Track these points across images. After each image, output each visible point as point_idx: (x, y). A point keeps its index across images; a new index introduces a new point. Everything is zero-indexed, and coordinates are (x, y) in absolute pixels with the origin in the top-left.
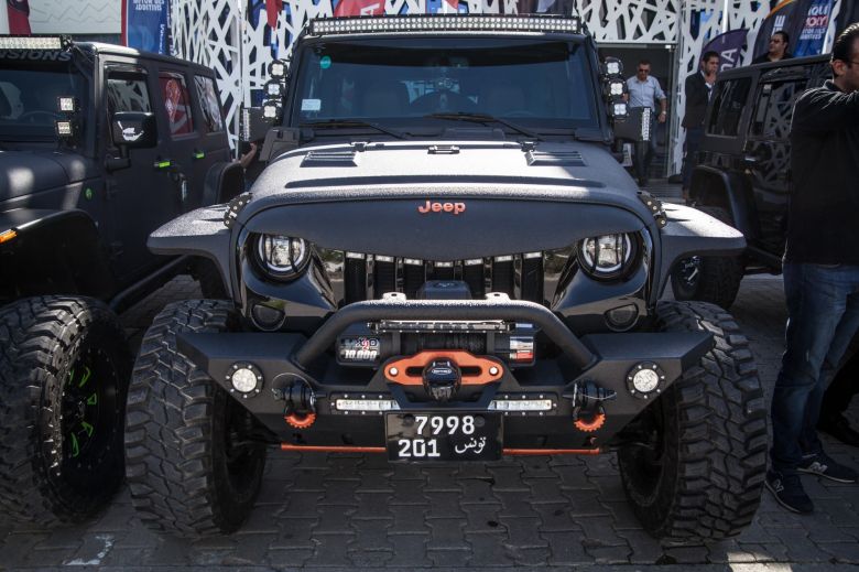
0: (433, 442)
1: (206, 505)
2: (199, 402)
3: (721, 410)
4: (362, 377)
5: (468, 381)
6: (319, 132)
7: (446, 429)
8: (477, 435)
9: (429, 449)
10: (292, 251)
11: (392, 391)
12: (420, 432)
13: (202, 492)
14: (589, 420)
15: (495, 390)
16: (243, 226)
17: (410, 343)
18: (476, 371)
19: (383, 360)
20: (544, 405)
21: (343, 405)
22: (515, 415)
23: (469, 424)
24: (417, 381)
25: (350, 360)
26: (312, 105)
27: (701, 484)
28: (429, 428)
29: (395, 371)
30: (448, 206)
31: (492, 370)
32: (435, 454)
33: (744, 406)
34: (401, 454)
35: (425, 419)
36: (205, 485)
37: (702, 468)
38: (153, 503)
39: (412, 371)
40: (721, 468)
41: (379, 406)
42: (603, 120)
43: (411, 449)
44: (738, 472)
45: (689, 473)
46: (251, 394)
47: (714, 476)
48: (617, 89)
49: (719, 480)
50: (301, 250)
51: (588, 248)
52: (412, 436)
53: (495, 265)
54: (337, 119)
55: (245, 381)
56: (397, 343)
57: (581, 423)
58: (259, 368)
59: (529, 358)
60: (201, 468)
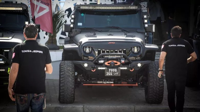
0: (111, 73)
1: (73, 91)
2: (72, 74)
4: (101, 65)
5: (116, 65)
6: (82, 30)
7: (113, 71)
9: (111, 74)
10: (89, 49)
11: (106, 66)
12: (109, 71)
14: (132, 70)
15: (119, 66)
16: (82, 46)
17: (108, 60)
18: (117, 63)
19: (104, 63)
20: (126, 68)
21: (99, 68)
22: (122, 70)
23: (116, 70)
24: (109, 65)
25: (100, 63)
26: (80, 24)
27: (153, 86)
28: (111, 71)
29: (106, 63)
30: (112, 43)
31: (119, 63)
32: (111, 75)
34: (107, 75)
35: (110, 69)
36: (73, 87)
39: (108, 63)
40: (155, 83)
41: (104, 68)
42: (143, 28)
43: (108, 74)
44: (158, 84)
45: (150, 84)
46: (87, 67)
47: (154, 85)
48: (146, 21)
49: (155, 86)
50: (91, 49)
51: (133, 49)
52: (108, 72)
53: (119, 51)
54: (86, 27)
55: (86, 65)
56: (106, 60)
57: (130, 70)
58: (88, 63)
59: (124, 62)
60: (73, 84)
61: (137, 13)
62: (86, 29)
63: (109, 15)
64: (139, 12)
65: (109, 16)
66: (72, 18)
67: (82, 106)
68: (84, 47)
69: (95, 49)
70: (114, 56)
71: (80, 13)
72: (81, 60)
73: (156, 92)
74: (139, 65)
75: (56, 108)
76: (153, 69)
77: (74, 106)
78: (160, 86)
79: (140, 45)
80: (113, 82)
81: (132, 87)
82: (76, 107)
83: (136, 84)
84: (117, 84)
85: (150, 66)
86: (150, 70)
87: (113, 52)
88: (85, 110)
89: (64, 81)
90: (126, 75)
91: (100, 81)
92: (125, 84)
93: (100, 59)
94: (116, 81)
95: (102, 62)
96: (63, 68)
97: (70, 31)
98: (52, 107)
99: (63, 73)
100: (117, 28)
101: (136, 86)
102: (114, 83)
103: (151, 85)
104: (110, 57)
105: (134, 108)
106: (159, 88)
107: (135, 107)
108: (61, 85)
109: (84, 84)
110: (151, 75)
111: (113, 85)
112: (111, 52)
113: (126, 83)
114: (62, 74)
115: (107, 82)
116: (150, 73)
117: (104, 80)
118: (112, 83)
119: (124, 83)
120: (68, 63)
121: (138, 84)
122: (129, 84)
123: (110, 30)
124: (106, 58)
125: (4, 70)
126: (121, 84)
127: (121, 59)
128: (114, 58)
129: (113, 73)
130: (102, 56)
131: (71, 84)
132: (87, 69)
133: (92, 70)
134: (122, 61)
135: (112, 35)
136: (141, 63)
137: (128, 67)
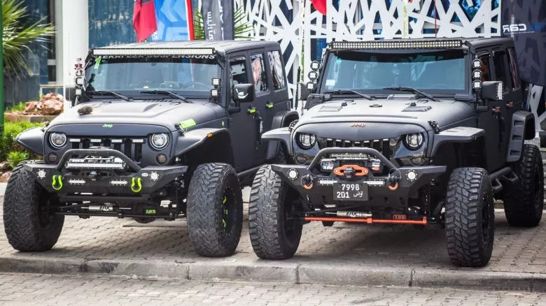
0: (347, 193)
1: (276, 232)
2: (276, 193)
3: (460, 198)
4: (328, 174)
5: (358, 174)
6: (333, 96)
7: (351, 189)
8: (360, 191)
9: (346, 195)
10: (310, 139)
11: (335, 177)
12: (343, 189)
13: (275, 226)
14: (393, 186)
15: (367, 177)
16: (295, 130)
17: (341, 163)
18: (360, 171)
19: (333, 169)
20: (381, 183)
21: (322, 182)
22: (372, 186)
23: (357, 187)
24: (342, 174)
26: (331, 83)
27: (452, 225)
28: (346, 188)
29: (337, 171)
30: (359, 124)
31: (365, 171)
32: (348, 197)
33: (468, 197)
34: (338, 197)
35: (345, 185)
36: (276, 223)
37: (452, 219)
38: (257, 231)
39: (342, 171)
40: (459, 219)
41: (332, 182)
42: (471, 90)
43: (341, 195)
44: (465, 222)
45: (447, 222)
46: (295, 179)
47: (456, 223)
48: (477, 75)
49: (458, 224)
51: (408, 138)
52: (341, 191)
54: (342, 89)
55: (293, 175)
56: (338, 164)
57: (391, 188)
58: (297, 170)
59: (378, 169)
60: (275, 216)
61: (465, 56)
62: (342, 94)
63: (397, 61)
65: (395, 65)
67: (295, 267)
68: (298, 133)
70: (355, 155)
71: (336, 57)
73: (460, 239)
74: (412, 176)
75: (238, 268)
76: (459, 186)
77: (275, 266)
78: (468, 224)
80: (370, 215)
82: (281, 268)
83: (422, 220)
84: (384, 218)
85: (452, 179)
86: (450, 187)
88: (300, 276)
89: (256, 209)
92: (402, 220)
93: (324, 160)
95: (330, 167)
96: (259, 180)
98: (231, 267)
101: (422, 225)
102: (373, 218)
103: (449, 224)
104: (346, 157)
105: (412, 275)
106: (467, 229)
107: (413, 272)
110: (449, 200)
111: (369, 221)
112: (356, 145)
113: (404, 217)
115: (358, 215)
116: (449, 194)
118: (368, 217)
119: (399, 217)
121: (427, 220)
122: (411, 219)
124: (338, 158)
125: (125, 183)
126: (392, 219)
127: (373, 161)
128: (356, 159)
129: (352, 193)
130: (327, 155)
131: (271, 216)
132: (296, 183)
133: (306, 187)
134: (373, 165)
135: (380, 106)
136: (416, 172)
137: (385, 181)
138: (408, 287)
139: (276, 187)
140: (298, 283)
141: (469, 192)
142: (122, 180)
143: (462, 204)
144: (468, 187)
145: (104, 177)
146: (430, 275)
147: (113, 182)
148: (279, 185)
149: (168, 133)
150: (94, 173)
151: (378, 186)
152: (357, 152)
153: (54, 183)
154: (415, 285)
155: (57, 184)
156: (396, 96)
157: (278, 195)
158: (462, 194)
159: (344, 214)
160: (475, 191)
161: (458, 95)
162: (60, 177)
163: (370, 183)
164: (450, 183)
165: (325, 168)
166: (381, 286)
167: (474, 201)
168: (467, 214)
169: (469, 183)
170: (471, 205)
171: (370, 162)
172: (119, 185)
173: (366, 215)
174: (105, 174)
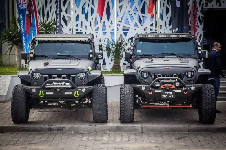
0: (167, 95)
2: (131, 96)
3: (208, 97)
4: (157, 88)
5: (171, 88)
6: (141, 57)
7: (168, 94)
8: (172, 94)
9: (166, 96)
11: (162, 89)
14: (186, 92)
15: (174, 89)
16: (140, 71)
17: (164, 83)
18: (172, 87)
19: (160, 86)
20: (180, 91)
21: (156, 91)
22: (177, 92)
23: (171, 93)
24: (165, 88)
26: (139, 51)
27: (205, 107)
28: (166, 94)
29: (162, 87)
30: (168, 68)
31: (174, 87)
32: (167, 97)
34: (163, 97)
35: (166, 92)
36: (132, 108)
37: (205, 105)
39: (164, 87)
40: (208, 105)
41: (160, 91)
42: (197, 54)
43: (164, 96)
44: (211, 106)
45: (203, 106)
46: (144, 90)
48: (199, 48)
49: (208, 107)
50: (148, 74)
51: (187, 73)
52: (164, 95)
53: (174, 75)
54: (144, 54)
55: (143, 88)
56: (162, 84)
57: (184, 93)
58: (145, 87)
59: (178, 86)
60: (132, 105)
61: (191, 40)
62: (145, 56)
63: (165, 42)
64: (193, 39)
65: (165, 44)
66: (131, 46)
67: (141, 126)
68: (142, 72)
69: (152, 74)
71: (139, 41)
72: (139, 84)
73: (208, 113)
74: (193, 88)
75: (117, 127)
76: (206, 92)
77: (132, 126)
78: (212, 107)
79: (193, 70)
81: (186, 108)
82: (135, 126)
83: (190, 105)
84: (173, 105)
85: (203, 89)
86: (203, 92)
87: (168, 76)
88: (143, 129)
89: (124, 103)
90: (181, 97)
91: (157, 103)
92: (180, 106)
93: (156, 82)
94: (172, 103)
95: (158, 85)
96: (123, 91)
97: (130, 57)
98: (114, 126)
99: (123, 95)
100: (173, 54)
101: (190, 107)
102: (170, 105)
103: (204, 107)
104: (165, 81)
106: (211, 109)
107: (189, 126)
108: (121, 107)
109: (142, 105)
110: (203, 97)
111: (169, 106)
112: (167, 76)
113: (181, 104)
114: (123, 97)
115: (164, 104)
116: (203, 95)
117: (160, 102)
119: (179, 104)
120: (128, 86)
121: (192, 106)
123: (166, 56)
124: (162, 82)
125: (71, 93)
126: (176, 105)
127: (176, 83)
128: (169, 82)
129: (168, 95)
130: (158, 80)
131: (130, 106)
132: (145, 92)
133: (149, 93)
134: (176, 84)
135: (168, 61)
136: (195, 86)
137: (182, 90)
138: (188, 132)
139: (131, 94)
140: (142, 132)
141: (212, 94)
142: (70, 92)
143: (209, 99)
144: (210, 92)
145: (62, 91)
146: (196, 127)
147: (66, 93)
148: (132, 93)
149: (85, 73)
150: (58, 89)
151: (179, 92)
152: (169, 79)
153: (40, 94)
154: (190, 131)
155: (42, 94)
156: (168, 56)
157: (132, 97)
158: (208, 95)
159: (158, 104)
160: (213, 94)
161: (192, 56)
162: (43, 91)
163: (176, 91)
164: (203, 91)
165: (156, 85)
166: (177, 132)
167: (213, 97)
168: (211, 103)
169: (210, 91)
170: (213, 99)
171: (175, 83)
172: (68, 94)
173: (167, 104)
174: (63, 90)
